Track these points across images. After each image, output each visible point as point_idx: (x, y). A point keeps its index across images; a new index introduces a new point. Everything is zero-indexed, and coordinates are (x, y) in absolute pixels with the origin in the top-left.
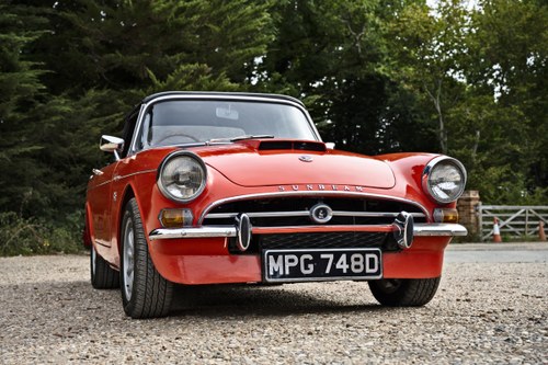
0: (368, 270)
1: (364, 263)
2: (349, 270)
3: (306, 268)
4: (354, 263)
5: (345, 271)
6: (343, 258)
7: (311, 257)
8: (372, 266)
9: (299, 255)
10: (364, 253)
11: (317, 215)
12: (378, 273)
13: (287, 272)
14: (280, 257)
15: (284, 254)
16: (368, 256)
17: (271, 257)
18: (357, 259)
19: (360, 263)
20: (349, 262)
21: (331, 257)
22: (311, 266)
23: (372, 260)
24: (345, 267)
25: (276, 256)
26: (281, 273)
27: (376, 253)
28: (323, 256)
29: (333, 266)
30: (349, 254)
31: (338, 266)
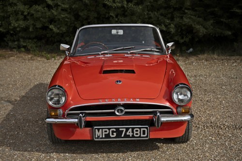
0: (142, 135)
1: (140, 132)
2: (133, 135)
3: (113, 134)
4: (135, 132)
5: (131, 136)
6: (130, 130)
7: (115, 130)
8: (144, 134)
9: (109, 129)
10: (140, 128)
11: (118, 112)
12: (147, 137)
13: (104, 136)
15: (102, 129)
16: (142, 129)
17: (96, 130)
19: (138, 132)
20: (133, 132)
21: (125, 130)
22: (115, 134)
23: (144, 131)
24: (131, 134)
25: (99, 129)
26: (101, 137)
27: (147, 128)
28: (120, 129)
29: (125, 134)
30: (133, 129)
31: (128, 134)
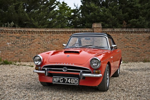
0: (75, 83)
1: (74, 81)
2: (71, 82)
3: (61, 81)
4: (72, 81)
6: (69, 79)
7: (62, 79)
8: (76, 82)
9: (60, 78)
10: (74, 79)
11: (64, 70)
12: (77, 84)
13: (57, 81)
14: (56, 78)
15: (57, 77)
16: (75, 80)
18: (73, 80)
19: (73, 81)
20: (71, 81)
21: (67, 79)
22: (62, 81)
23: (76, 81)
24: (70, 82)
25: (55, 78)
27: (77, 79)
28: (65, 79)
29: (67, 81)
30: (71, 79)
31: (68, 81)
